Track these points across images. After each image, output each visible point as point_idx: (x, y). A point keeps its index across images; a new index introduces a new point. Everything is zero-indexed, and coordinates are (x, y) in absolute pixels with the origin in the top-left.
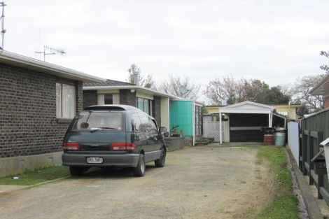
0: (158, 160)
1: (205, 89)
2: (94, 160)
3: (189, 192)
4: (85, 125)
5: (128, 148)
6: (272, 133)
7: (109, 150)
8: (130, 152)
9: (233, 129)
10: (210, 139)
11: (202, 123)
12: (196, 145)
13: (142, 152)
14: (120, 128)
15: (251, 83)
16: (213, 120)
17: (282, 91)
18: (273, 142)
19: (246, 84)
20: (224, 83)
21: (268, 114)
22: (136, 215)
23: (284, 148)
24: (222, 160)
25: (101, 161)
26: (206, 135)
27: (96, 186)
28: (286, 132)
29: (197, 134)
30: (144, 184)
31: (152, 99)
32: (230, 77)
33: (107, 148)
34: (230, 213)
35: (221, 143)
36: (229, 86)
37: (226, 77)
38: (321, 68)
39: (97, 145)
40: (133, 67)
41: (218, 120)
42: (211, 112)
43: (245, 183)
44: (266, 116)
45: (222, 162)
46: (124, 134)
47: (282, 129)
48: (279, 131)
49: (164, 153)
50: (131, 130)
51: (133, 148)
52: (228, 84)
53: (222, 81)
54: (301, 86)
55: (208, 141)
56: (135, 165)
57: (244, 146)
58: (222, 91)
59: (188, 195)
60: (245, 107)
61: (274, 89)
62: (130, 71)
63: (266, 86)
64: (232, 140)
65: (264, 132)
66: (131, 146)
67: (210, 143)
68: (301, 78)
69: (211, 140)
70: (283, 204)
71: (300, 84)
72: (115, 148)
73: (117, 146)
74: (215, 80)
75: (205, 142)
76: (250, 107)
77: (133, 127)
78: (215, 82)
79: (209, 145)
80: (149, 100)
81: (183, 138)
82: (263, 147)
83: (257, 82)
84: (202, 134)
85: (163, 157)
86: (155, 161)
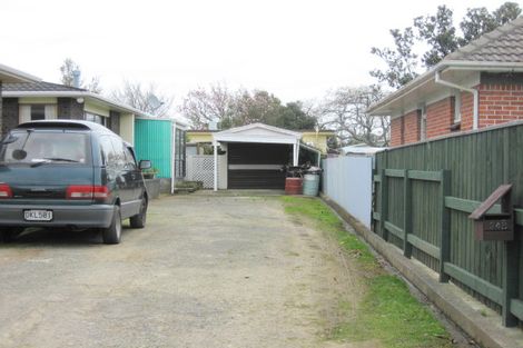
0: (136, 216)
1: (181, 103)
2: (38, 215)
3: (216, 271)
4: (21, 154)
5: (98, 195)
6: (298, 175)
7: (64, 198)
8: (101, 201)
9: (233, 167)
10: (198, 183)
11: (184, 157)
12: (176, 192)
13: (118, 202)
14: (82, 160)
15: (252, 95)
16: (198, 153)
17: (304, 109)
18: (299, 190)
19: (246, 97)
20: (212, 95)
21: (292, 145)
22: (146, 312)
23: (318, 199)
24: (234, 217)
25: (49, 217)
26: (190, 177)
27: (47, 261)
28: (320, 174)
29: (177, 175)
30: (129, 258)
31: (107, 115)
32: (222, 86)
33: (60, 195)
34: (308, 307)
35: (216, 189)
36: (219, 100)
37: (216, 86)
38: (372, 73)
39: (43, 189)
40: (69, 63)
41: (211, 153)
42: (194, 140)
43: (297, 255)
44: (289, 148)
45: (237, 220)
46: (89, 170)
47: (313, 169)
48: (311, 173)
49: (145, 204)
50: (101, 164)
51: (104, 195)
52: (219, 98)
53: (209, 92)
54: (335, 103)
55: (195, 186)
56: (107, 224)
57: (254, 194)
58: (209, 107)
59: (215, 276)
60: (255, 132)
61: (292, 106)
62: (62, 69)
63: (277, 102)
64: (230, 186)
65: (285, 173)
66: (102, 190)
67: (198, 189)
68: (335, 90)
69: (199, 186)
70: (388, 291)
71: (333, 98)
72: (75, 195)
73: (77, 190)
74: (197, 90)
75: (190, 189)
76: (261, 133)
77: (103, 158)
78: (198, 93)
79: (198, 192)
80: (103, 118)
81: (158, 181)
82: (286, 197)
83: (264, 94)
84: (184, 174)
85: (144, 211)
86: (131, 219)
